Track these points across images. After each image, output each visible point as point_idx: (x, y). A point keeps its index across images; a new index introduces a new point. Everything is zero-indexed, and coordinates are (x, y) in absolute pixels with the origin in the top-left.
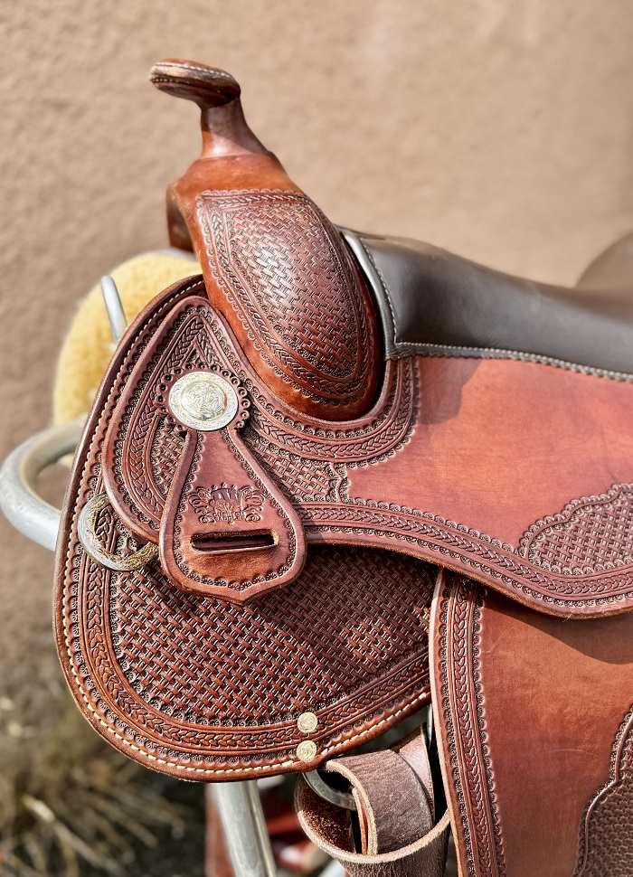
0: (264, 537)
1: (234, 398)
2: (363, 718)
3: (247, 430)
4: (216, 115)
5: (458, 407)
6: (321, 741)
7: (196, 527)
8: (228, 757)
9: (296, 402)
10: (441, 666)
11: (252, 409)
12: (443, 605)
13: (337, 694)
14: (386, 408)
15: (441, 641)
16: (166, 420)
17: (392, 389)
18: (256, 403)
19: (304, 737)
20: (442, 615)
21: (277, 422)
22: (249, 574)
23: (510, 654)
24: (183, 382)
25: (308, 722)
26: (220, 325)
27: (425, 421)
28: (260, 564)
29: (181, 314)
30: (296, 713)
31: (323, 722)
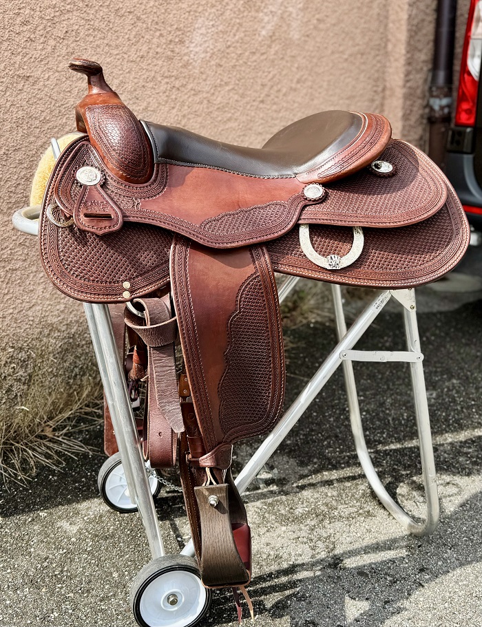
0: (108, 217)
1: (99, 175)
2: (147, 285)
3: (104, 185)
4: (93, 79)
5: (183, 183)
6: (132, 292)
7: (85, 212)
8: (99, 295)
9: (121, 177)
10: (173, 267)
11: (106, 179)
12: (175, 248)
13: (137, 276)
14: (155, 181)
15: (174, 260)
16: (75, 181)
17: (157, 174)
18: (107, 177)
19: (126, 290)
20: (174, 251)
21: (114, 184)
22: (103, 226)
23: (198, 264)
24: (81, 170)
25: (127, 285)
26: (94, 151)
27: (170, 186)
28: (106, 223)
29: (80, 147)
30: (122, 282)
31: (132, 286)
